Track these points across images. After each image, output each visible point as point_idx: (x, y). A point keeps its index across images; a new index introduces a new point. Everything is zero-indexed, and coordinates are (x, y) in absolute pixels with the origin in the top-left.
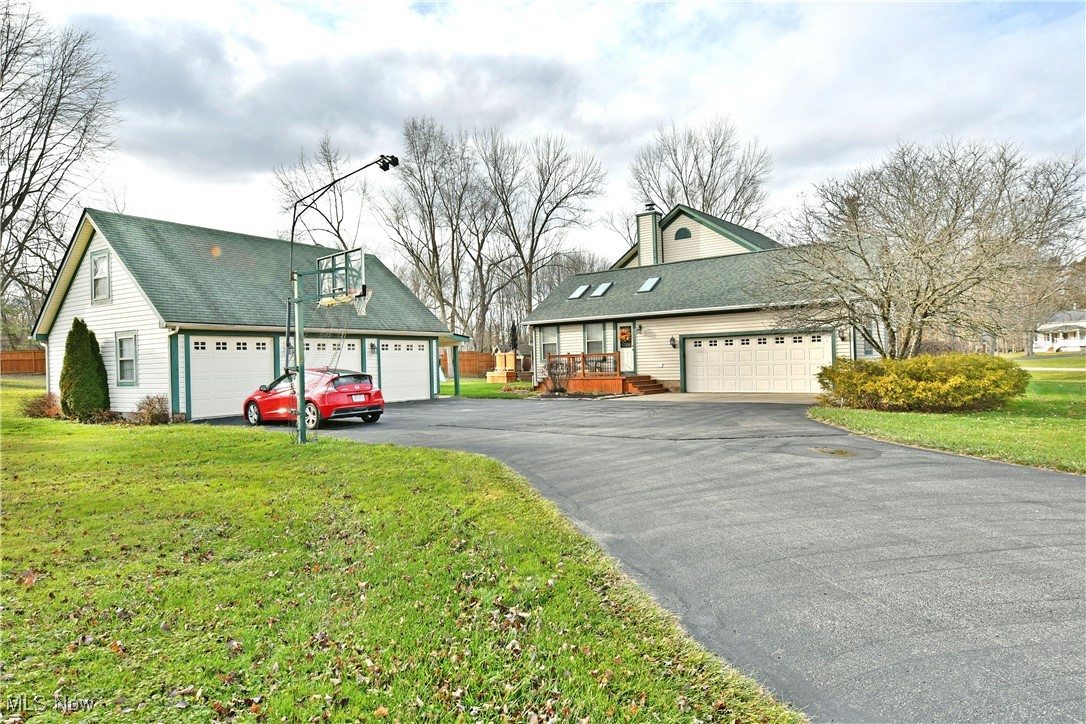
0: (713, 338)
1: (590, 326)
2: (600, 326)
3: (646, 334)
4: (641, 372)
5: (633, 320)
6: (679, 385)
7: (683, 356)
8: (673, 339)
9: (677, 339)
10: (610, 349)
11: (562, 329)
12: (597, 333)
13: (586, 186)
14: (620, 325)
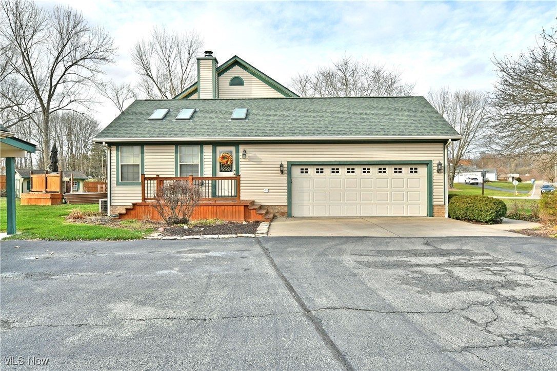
0: (320, 166)
1: (184, 148)
2: (197, 149)
3: (251, 159)
4: (245, 196)
5: (236, 144)
6: (286, 210)
7: (290, 182)
8: (282, 166)
9: (285, 166)
10: (208, 172)
11: (146, 148)
12: (191, 156)
13: (100, 54)
14: (219, 149)
